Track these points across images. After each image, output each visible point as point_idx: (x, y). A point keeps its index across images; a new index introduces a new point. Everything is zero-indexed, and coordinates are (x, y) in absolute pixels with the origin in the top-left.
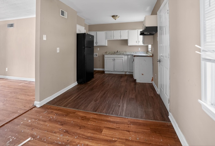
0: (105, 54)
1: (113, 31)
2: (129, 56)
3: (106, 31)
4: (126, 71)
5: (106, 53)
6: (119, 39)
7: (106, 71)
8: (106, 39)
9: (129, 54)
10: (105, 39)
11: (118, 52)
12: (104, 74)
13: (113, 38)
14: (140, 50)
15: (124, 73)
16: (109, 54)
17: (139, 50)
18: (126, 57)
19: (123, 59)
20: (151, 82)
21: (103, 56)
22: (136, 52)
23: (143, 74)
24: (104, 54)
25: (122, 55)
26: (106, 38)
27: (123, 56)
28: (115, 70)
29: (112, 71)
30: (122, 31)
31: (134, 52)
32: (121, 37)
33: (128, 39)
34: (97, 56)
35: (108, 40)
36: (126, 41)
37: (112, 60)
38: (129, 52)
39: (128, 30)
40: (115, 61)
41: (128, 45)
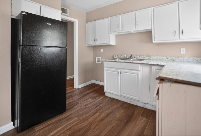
0: (105, 60)
2: (153, 68)
3: (110, 18)
4: (146, 102)
6: (134, 29)
7: (107, 92)
8: (111, 32)
9: (152, 63)
10: (109, 33)
13: (122, 30)
14: (184, 53)
15: (141, 105)
17: (182, 53)
18: (146, 69)
19: (140, 73)
22: (175, 58)
25: (137, 63)
26: (111, 30)
27: (140, 67)
28: (122, 94)
29: (117, 95)
30: (138, 13)
31: (169, 58)
32: (136, 25)
33: (153, 28)
34: (101, 62)
35: (116, 34)
36: (149, 33)
37: (117, 73)
38: (156, 57)
39: (152, 8)
40: (122, 75)
41: (153, 42)
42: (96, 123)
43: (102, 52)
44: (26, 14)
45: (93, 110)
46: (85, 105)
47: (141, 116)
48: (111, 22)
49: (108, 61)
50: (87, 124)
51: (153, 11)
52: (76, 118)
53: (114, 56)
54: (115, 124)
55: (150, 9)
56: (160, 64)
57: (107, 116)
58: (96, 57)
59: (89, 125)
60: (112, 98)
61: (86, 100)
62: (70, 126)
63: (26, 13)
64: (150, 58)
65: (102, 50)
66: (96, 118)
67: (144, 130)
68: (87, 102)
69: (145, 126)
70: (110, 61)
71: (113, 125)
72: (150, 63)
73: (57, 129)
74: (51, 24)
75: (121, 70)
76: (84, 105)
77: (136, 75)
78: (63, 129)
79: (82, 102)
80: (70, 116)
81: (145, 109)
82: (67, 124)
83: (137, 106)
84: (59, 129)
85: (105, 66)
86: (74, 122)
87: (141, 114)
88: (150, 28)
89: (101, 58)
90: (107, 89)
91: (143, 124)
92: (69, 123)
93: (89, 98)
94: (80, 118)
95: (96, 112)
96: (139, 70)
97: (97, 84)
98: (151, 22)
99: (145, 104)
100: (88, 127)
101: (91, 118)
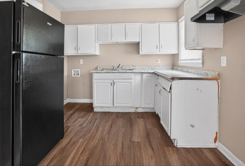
0: (94, 71)
1: (110, 25)
3: (96, 25)
4: (138, 106)
5: (96, 69)
6: (124, 40)
7: (97, 107)
8: (98, 40)
10: (95, 42)
11: (120, 67)
12: (92, 114)
13: (111, 40)
16: (103, 71)
17: (158, 63)
18: (138, 77)
19: (133, 81)
20: (212, 145)
21: (91, 75)
22: (154, 67)
23: (192, 126)
24: (91, 72)
25: (131, 72)
26: (98, 38)
27: (133, 76)
28: (115, 104)
29: (108, 107)
30: (129, 25)
31: (150, 67)
32: (126, 37)
33: (140, 41)
34: (79, 76)
35: (100, 43)
36: (137, 46)
37: (110, 84)
38: (140, 67)
39: (140, 23)
40: (115, 85)
41: (141, 53)
42: (106, 136)
43: (82, 63)
44: (28, 6)
45: (94, 127)
46: (80, 126)
47: (138, 118)
48: (97, 29)
49: (100, 73)
50: (99, 140)
51: (141, 26)
52: (81, 140)
53: (98, 67)
54: (123, 131)
55: (138, 23)
56: (149, 72)
57: (111, 127)
58: (73, 70)
59: (101, 140)
60: (103, 112)
61: (76, 121)
62: (82, 148)
63: (28, 4)
64: (135, 68)
65: (81, 60)
66: (102, 132)
67: (146, 126)
68: (79, 122)
69: (146, 124)
70: (102, 72)
71: (123, 132)
72: (142, 72)
73: (68, 157)
74: (52, 25)
75: (115, 81)
76: (78, 126)
77: (130, 83)
78: (76, 153)
79: (73, 124)
80: (73, 141)
81: (137, 113)
82: (76, 148)
83: (130, 113)
84: (72, 155)
85: (95, 78)
86: (83, 144)
87: (137, 117)
88: (138, 41)
89: (79, 70)
90: (97, 104)
91: (143, 123)
92: (78, 146)
93: (78, 118)
94: (85, 139)
95: (98, 128)
96: (132, 79)
97: (74, 102)
98: (139, 36)
99: (137, 108)
100: (101, 141)
101: (97, 134)
